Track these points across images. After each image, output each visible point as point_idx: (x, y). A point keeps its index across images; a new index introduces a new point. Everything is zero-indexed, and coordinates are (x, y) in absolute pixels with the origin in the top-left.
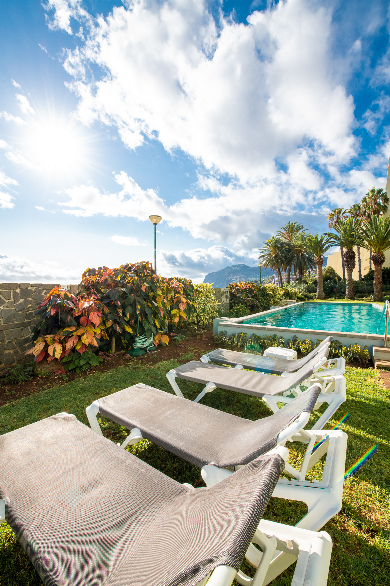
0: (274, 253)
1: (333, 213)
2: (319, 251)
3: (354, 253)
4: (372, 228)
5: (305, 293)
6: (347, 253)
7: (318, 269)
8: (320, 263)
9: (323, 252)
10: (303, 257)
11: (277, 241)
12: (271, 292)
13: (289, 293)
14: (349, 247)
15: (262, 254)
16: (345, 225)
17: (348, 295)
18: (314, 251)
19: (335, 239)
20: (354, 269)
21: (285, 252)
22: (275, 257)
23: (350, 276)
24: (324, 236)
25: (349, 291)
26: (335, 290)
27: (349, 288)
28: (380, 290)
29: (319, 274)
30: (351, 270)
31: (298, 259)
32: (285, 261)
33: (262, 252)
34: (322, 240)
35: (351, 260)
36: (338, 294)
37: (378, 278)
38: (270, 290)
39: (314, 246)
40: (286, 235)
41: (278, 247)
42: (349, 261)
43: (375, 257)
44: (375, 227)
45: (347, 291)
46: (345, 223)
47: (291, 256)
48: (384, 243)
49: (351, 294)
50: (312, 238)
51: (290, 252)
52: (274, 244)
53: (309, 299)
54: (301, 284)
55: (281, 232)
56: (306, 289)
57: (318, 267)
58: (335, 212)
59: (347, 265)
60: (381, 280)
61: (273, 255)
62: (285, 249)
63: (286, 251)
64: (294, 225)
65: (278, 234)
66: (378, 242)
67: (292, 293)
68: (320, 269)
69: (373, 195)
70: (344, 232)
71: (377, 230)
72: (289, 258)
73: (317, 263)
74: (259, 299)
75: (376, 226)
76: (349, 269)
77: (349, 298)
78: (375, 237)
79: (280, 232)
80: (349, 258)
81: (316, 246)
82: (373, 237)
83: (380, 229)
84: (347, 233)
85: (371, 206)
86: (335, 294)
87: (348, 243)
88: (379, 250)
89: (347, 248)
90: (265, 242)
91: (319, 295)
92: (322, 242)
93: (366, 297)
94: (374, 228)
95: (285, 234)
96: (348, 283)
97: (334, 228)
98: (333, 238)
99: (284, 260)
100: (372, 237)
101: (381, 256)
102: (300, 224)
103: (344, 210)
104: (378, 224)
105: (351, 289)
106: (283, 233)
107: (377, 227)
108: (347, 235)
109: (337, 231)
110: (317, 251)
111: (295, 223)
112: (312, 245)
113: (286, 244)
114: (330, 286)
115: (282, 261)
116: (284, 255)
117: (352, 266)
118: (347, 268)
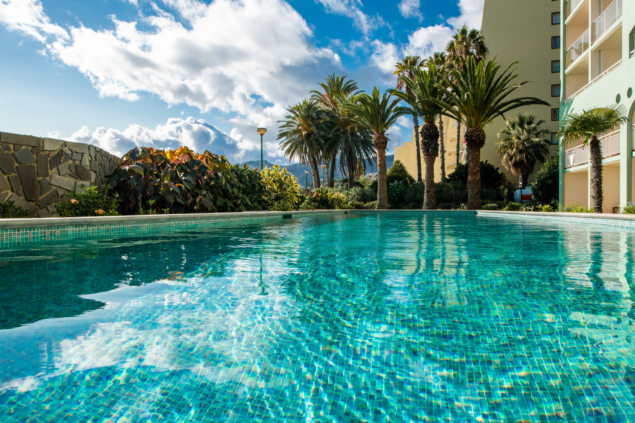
0: (305, 130)
1: (403, 64)
2: (381, 123)
3: (436, 128)
4: (467, 81)
5: (358, 203)
6: (426, 129)
7: (379, 156)
8: (382, 145)
9: (386, 126)
10: (354, 138)
11: (310, 107)
12: (275, 187)
13: (326, 199)
14: (429, 118)
15: (285, 130)
16: (422, 76)
17: (428, 204)
18: (372, 122)
19: (406, 100)
21: (325, 128)
22: (308, 136)
23: (431, 169)
24: (388, 94)
25: (428, 198)
26: (406, 196)
27: (428, 192)
28: (477, 194)
29: (380, 165)
30: (432, 159)
31: (347, 141)
32: (325, 144)
33: (284, 126)
34: (385, 102)
35: (433, 141)
36: (411, 204)
37: (474, 173)
38: (274, 181)
39: (372, 113)
40: (327, 99)
41: (313, 119)
42: (429, 143)
43: (471, 135)
44: (471, 80)
45: (425, 198)
46: (423, 73)
47: (335, 136)
48: (485, 109)
49: (431, 202)
50: (368, 98)
51: (333, 128)
52: (305, 113)
54: (351, 187)
55: (319, 93)
57: (379, 152)
58: (406, 62)
59: (426, 150)
60: (478, 177)
61: (304, 133)
62: (326, 122)
63: (327, 126)
64: (342, 82)
65: (314, 96)
66: (476, 107)
67: (333, 199)
68: (381, 155)
69: (464, 39)
70: (421, 88)
71: (473, 85)
72: (330, 138)
73: (376, 144)
74: (237, 198)
75: (473, 78)
76: (429, 157)
77: (428, 209)
78: (470, 95)
79: (316, 92)
80: (429, 137)
81: (375, 112)
82: (468, 95)
83: (479, 82)
84: (426, 91)
85: (461, 57)
86: (406, 204)
87: (427, 109)
88: (477, 123)
89: (426, 120)
90: (290, 109)
91: (380, 205)
92: (385, 106)
94: (469, 81)
95: (326, 97)
96: (427, 183)
98: (404, 98)
99: (323, 142)
100: (466, 95)
101: (480, 134)
102: (351, 81)
103: (421, 61)
104: (476, 73)
105: (432, 193)
106: (321, 95)
107: (474, 80)
108: (426, 94)
110: (378, 124)
111: (342, 79)
112: (368, 109)
113: (327, 113)
114: (398, 191)
115: (319, 144)
116: (322, 133)
117: (433, 152)
118: (425, 155)
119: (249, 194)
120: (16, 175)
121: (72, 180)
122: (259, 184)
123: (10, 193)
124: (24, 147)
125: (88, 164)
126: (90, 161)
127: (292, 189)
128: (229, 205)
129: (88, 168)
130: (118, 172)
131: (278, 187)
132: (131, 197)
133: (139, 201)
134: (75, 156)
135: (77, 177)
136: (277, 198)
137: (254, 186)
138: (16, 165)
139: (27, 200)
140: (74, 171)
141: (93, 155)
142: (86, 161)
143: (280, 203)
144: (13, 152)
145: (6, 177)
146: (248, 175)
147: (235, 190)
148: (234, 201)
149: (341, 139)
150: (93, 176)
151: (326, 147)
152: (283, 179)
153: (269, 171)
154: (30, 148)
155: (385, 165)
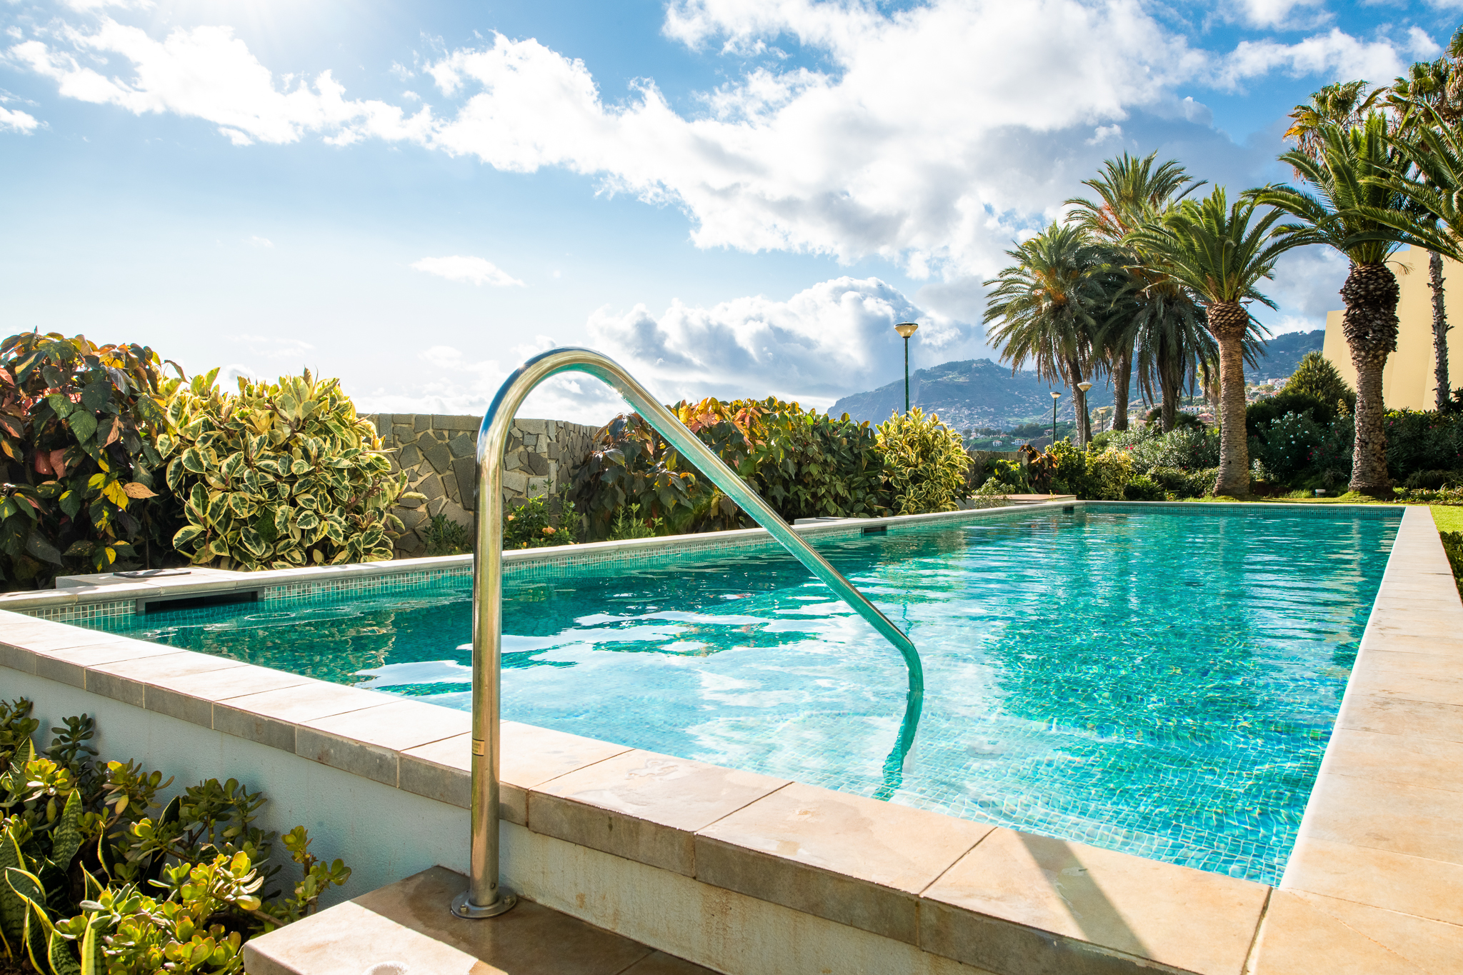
0: (1049, 296)
1: (1314, 105)
2: (1228, 275)
3: (1390, 277)
5: (1174, 471)
6: (1356, 281)
7: (1225, 356)
8: (1232, 330)
9: (1246, 279)
10: (1175, 309)
11: (1061, 243)
12: (912, 455)
13: (1080, 466)
14: (1368, 253)
15: (1003, 300)
16: (1346, 146)
17: (1362, 475)
18: (1204, 275)
19: (1297, 213)
20: (1391, 355)
21: (1100, 288)
22: (1057, 310)
23: (1373, 383)
24: (1248, 200)
25: (1365, 459)
26: (1316, 453)
27: (1364, 444)
29: (1226, 379)
30: (1376, 357)
31: (1154, 316)
32: (1099, 327)
33: (998, 293)
34: (1240, 219)
35: (1377, 311)
36: (1328, 474)
38: (911, 443)
39: (1204, 251)
40: (1111, 217)
41: (1067, 271)
42: (1365, 316)
45: (1355, 458)
46: (1350, 138)
47: (1126, 307)
49: (1373, 470)
50: (1193, 215)
51: (1119, 287)
52: (1050, 255)
53: (1182, 496)
54: (1169, 428)
55: (1087, 204)
56: (1182, 450)
57: (1225, 348)
58: (1323, 101)
59: (1356, 337)
61: (1044, 305)
62: (1101, 278)
63: (1103, 284)
64: (1146, 171)
65: (1074, 212)
67: (1097, 467)
68: (1230, 355)
70: (1344, 179)
72: (1111, 314)
73: (1217, 328)
76: (1367, 353)
77: (1364, 491)
79: (1080, 201)
80: (1366, 303)
81: (1211, 249)
84: (1355, 183)
86: (1317, 472)
87: (1360, 231)
89: (1359, 257)
90: (1015, 249)
91: (1226, 478)
92: (1242, 228)
93: (1451, 486)
95: (1106, 212)
96: (1362, 420)
97: (1295, 163)
98: (1290, 208)
99: (1092, 322)
102: (1169, 164)
103: (1368, 94)
105: (1378, 447)
106: (1093, 208)
108: (1358, 191)
109: (1309, 175)
110: (1219, 277)
111: (1148, 162)
112: (1192, 245)
113: (1104, 252)
114: (1295, 439)
115: (1085, 328)
116: (1092, 302)
117: (1380, 340)
118: (1355, 348)
119: (848, 473)
120: (452, 473)
121: (524, 476)
122: (870, 452)
123: (445, 500)
124: (461, 433)
125: (545, 449)
126: (549, 445)
127: (948, 458)
128: (803, 498)
129: (546, 456)
130: (588, 461)
131: (917, 455)
132: (606, 500)
133: (620, 505)
134: (527, 440)
135: (530, 471)
136: (916, 479)
137: (858, 456)
138: (452, 459)
139: (465, 509)
140: (526, 462)
141: (553, 435)
142: (543, 448)
143: (921, 489)
144: (447, 441)
145: (439, 477)
146: (847, 436)
147: (814, 470)
148: (813, 490)
149: (1141, 314)
150: (553, 466)
151: (1100, 334)
152: (930, 437)
153: (902, 422)
154: (468, 434)
155: (1242, 378)
